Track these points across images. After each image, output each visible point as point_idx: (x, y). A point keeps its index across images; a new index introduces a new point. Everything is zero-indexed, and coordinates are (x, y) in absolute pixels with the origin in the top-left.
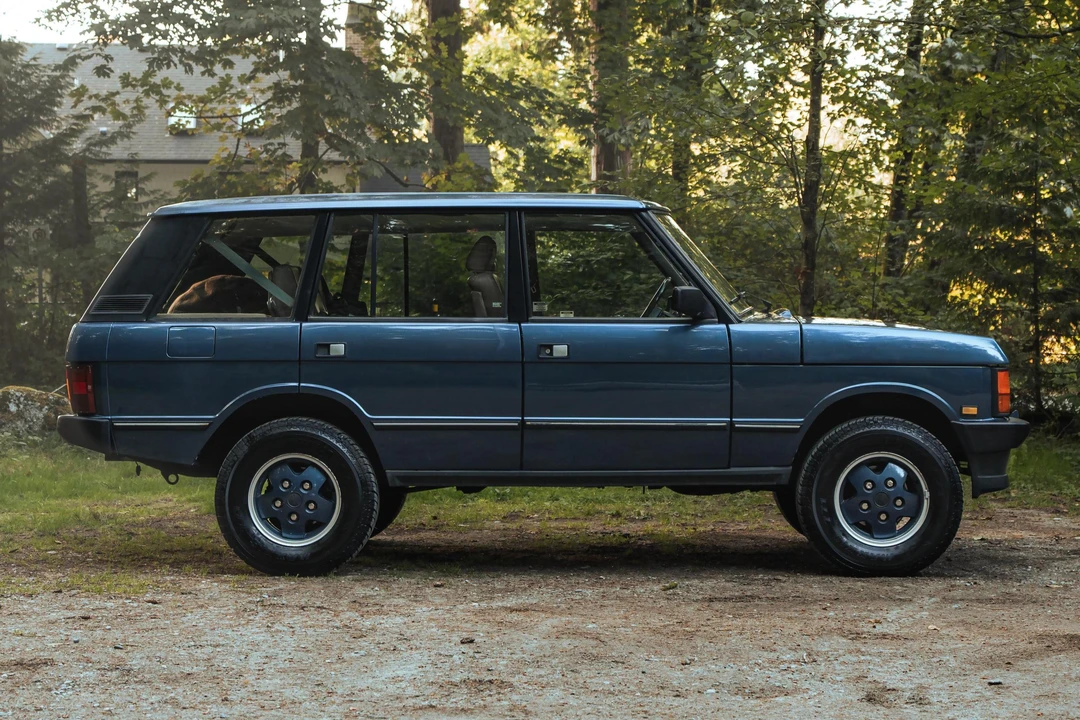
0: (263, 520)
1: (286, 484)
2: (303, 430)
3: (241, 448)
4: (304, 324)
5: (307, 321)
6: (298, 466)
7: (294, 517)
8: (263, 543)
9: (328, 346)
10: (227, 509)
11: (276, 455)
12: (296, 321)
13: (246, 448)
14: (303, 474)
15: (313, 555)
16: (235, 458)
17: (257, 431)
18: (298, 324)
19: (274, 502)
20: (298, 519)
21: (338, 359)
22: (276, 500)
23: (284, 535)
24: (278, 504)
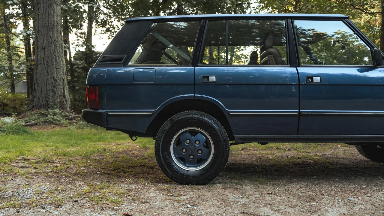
0: (177, 158)
1: (188, 142)
2: (196, 116)
3: (167, 125)
4: (196, 68)
5: (197, 66)
6: (194, 133)
7: (192, 157)
8: (178, 170)
9: (208, 77)
10: (161, 153)
11: (184, 128)
12: (192, 67)
13: (170, 125)
14: (196, 136)
15: (201, 175)
16: (165, 130)
17: (175, 117)
18: (194, 68)
19: (182, 150)
20: (193, 158)
21: (213, 83)
22: (183, 149)
23: (187, 165)
24: (184, 151)
